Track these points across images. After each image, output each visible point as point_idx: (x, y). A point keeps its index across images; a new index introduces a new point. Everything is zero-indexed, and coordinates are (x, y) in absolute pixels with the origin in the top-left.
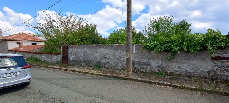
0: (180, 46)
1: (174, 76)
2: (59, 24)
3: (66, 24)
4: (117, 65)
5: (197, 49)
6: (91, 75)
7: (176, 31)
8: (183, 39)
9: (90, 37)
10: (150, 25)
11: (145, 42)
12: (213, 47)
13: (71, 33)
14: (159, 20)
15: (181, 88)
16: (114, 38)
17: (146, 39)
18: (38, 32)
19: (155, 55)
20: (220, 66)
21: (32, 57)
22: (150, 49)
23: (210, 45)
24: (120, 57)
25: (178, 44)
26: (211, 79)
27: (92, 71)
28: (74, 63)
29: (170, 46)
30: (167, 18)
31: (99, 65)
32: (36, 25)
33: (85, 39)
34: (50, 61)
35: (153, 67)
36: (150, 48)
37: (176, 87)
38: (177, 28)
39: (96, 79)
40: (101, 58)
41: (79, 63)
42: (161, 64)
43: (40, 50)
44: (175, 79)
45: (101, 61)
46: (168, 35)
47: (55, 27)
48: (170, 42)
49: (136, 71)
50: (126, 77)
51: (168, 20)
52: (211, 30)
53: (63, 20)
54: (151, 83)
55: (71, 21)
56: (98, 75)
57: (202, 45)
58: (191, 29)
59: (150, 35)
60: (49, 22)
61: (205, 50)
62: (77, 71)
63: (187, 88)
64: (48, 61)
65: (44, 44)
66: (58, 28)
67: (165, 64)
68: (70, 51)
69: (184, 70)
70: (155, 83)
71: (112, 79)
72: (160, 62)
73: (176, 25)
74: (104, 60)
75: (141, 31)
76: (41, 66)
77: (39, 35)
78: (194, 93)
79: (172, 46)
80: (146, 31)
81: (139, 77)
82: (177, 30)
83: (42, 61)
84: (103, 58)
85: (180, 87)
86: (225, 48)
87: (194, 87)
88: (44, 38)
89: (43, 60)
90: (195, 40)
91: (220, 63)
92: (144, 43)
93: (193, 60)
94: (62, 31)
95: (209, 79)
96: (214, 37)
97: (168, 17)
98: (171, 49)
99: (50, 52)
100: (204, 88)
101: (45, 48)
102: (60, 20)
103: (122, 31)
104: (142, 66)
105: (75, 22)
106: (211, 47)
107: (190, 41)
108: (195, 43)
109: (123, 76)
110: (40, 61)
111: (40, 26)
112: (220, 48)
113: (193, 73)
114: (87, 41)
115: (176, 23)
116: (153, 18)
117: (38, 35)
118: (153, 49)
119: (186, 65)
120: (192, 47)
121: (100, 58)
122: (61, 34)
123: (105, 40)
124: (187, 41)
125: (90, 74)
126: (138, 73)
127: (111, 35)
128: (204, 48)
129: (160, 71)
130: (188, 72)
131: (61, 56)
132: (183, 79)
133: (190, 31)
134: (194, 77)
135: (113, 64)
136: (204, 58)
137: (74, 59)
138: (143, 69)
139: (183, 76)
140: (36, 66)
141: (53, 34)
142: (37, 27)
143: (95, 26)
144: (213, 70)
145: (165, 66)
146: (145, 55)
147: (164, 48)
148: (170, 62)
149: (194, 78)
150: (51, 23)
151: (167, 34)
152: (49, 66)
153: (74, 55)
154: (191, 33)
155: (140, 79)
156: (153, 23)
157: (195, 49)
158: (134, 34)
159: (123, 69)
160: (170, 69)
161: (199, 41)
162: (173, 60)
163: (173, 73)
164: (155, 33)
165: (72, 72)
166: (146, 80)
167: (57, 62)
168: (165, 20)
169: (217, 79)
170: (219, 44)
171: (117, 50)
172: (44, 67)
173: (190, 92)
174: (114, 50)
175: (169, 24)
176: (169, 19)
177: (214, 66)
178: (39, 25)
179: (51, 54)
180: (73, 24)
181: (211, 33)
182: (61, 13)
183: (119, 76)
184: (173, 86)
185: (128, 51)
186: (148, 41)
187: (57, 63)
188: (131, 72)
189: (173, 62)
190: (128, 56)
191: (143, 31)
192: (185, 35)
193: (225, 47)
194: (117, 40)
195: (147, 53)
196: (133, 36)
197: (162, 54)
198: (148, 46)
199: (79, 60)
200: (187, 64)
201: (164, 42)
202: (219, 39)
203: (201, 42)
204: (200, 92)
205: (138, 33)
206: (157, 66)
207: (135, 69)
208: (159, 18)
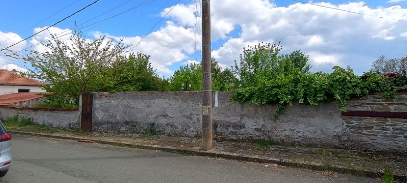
0: (292, 94)
1: (285, 145)
2: (76, 54)
3: (91, 54)
4: (186, 130)
5: (319, 99)
6: (137, 149)
7: (286, 69)
8: (296, 82)
9: (136, 77)
10: (243, 58)
11: (236, 87)
12: (342, 95)
13: (101, 70)
14: (258, 49)
15: (297, 167)
16: (182, 80)
17: (237, 82)
18: (33, 69)
19: (252, 109)
20: (354, 127)
21: (18, 116)
22: (244, 99)
23: (339, 93)
24: (191, 115)
25: (289, 90)
26: (343, 148)
27: (139, 142)
28: (105, 126)
29: (276, 94)
30: (270, 47)
31: (152, 130)
32: (29, 55)
33: (126, 82)
34: (56, 123)
35: (250, 132)
36: (243, 97)
37: (288, 165)
38: (286, 63)
39: (146, 156)
40: (157, 117)
41: (114, 127)
42: (263, 126)
43: (35, 102)
44: (287, 151)
45: (156, 123)
46: (273, 76)
47: (68, 58)
48: (275, 87)
49: (220, 139)
50: (203, 151)
51: (271, 50)
52: (338, 67)
53: (84, 47)
54: (247, 159)
55: (101, 48)
56: (150, 148)
57: (326, 92)
58: (309, 65)
59: (243, 74)
60: (55, 50)
61: (331, 100)
62: (109, 143)
63: (307, 165)
64: (51, 125)
65: (44, 91)
66: (73, 61)
67: (270, 125)
68: (97, 103)
69: (300, 134)
70: (253, 160)
71: (176, 156)
72: (261, 122)
73: (285, 58)
74: (163, 121)
75: (229, 68)
76: (35, 135)
77: (35, 74)
78: (318, 174)
79: (280, 94)
80: (237, 67)
81: (225, 150)
82: (287, 66)
83: (38, 124)
84: (161, 116)
85: (295, 165)
86: (360, 97)
87: (318, 164)
88: (44, 80)
89: (41, 123)
90: (315, 84)
91: (355, 122)
92: (234, 88)
93: (313, 118)
94: (83, 66)
95: (340, 148)
96: (344, 80)
97: (271, 44)
98: (279, 100)
99: (57, 106)
100: (333, 165)
101: (46, 98)
102: (78, 45)
103: (196, 68)
104: (231, 129)
105: (109, 50)
106: (339, 95)
107: (308, 85)
108: (315, 89)
109: (196, 149)
110: (34, 124)
111: (37, 57)
112: (353, 96)
113: (314, 138)
114: (132, 85)
115: (284, 55)
116: (249, 46)
117: (33, 74)
118: (248, 99)
119: (303, 126)
120: (311, 95)
121: (154, 116)
122: (81, 72)
123: (165, 83)
124: (303, 86)
125: (134, 147)
126: (223, 142)
127: (177, 74)
128: (329, 97)
129: (262, 137)
130: (306, 138)
131: (79, 113)
132: (299, 150)
133: (307, 69)
134: (316, 146)
135: (180, 127)
136: (331, 114)
137: (105, 119)
138: (232, 135)
139: (299, 146)
140: (25, 136)
141: (63, 72)
142: (30, 59)
143: (148, 58)
144: (345, 133)
145: (269, 128)
146: (235, 111)
147: (267, 98)
148: (278, 121)
149: (317, 149)
150: (61, 51)
151: (272, 73)
152: (54, 134)
153: (104, 111)
154: (309, 71)
155: (227, 153)
156: (249, 55)
157: (316, 99)
158: (217, 73)
159: (198, 137)
160: (278, 134)
161: (321, 85)
162: (282, 117)
163: (283, 141)
164: (252, 71)
165: (100, 145)
166: (238, 155)
167: (70, 125)
168: (267, 49)
169: (351, 149)
170: (352, 91)
171: (186, 102)
172: (43, 136)
173: (311, 173)
174: (180, 102)
175: (274, 56)
176: (274, 49)
177: (347, 126)
178: (35, 55)
179: (57, 110)
180: (104, 54)
181: (338, 74)
182: (81, 34)
183: (190, 149)
184: (284, 164)
185: (205, 103)
186: (241, 85)
187: (71, 128)
188: (211, 141)
189: (282, 121)
190: (206, 112)
191: (231, 68)
192: (300, 76)
193: (360, 95)
194: (187, 83)
195: (238, 107)
196: (215, 77)
197: (264, 107)
198: (240, 94)
199: (114, 120)
200: (305, 124)
201: (266, 87)
202: (351, 82)
203: (325, 87)
204: (326, 173)
205: (223, 70)
206: (256, 129)
207: (219, 135)
208: (257, 47)
